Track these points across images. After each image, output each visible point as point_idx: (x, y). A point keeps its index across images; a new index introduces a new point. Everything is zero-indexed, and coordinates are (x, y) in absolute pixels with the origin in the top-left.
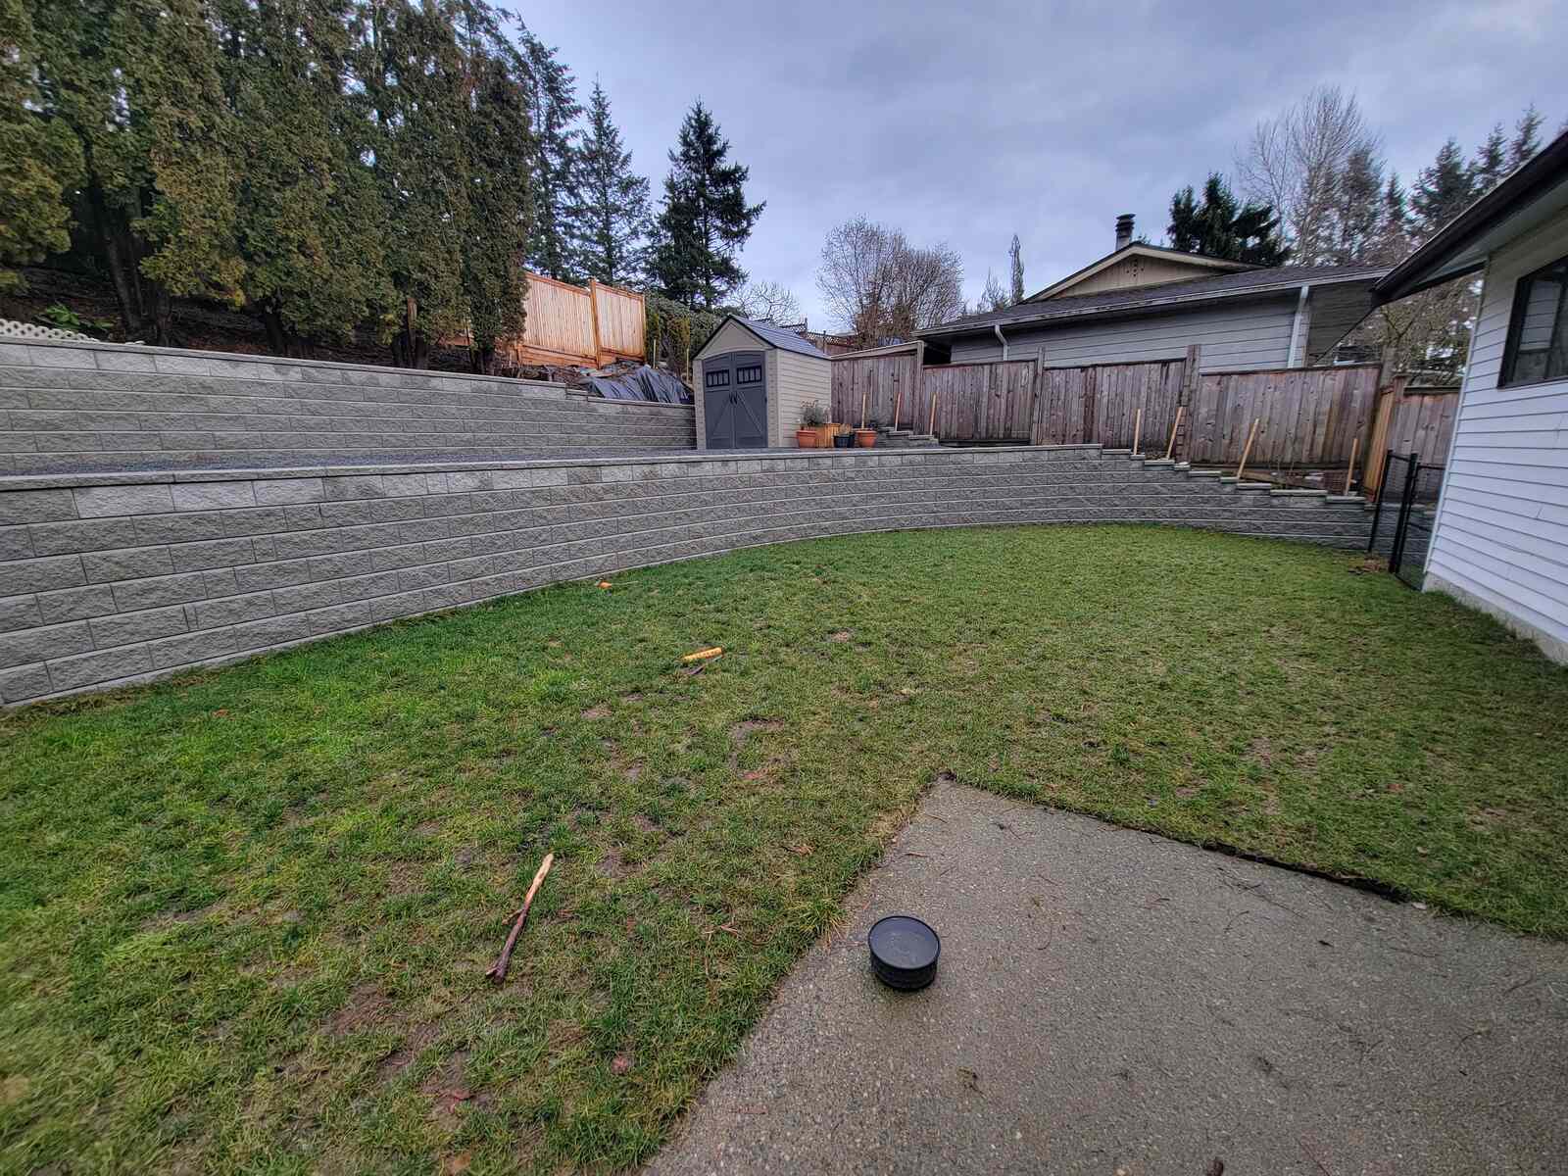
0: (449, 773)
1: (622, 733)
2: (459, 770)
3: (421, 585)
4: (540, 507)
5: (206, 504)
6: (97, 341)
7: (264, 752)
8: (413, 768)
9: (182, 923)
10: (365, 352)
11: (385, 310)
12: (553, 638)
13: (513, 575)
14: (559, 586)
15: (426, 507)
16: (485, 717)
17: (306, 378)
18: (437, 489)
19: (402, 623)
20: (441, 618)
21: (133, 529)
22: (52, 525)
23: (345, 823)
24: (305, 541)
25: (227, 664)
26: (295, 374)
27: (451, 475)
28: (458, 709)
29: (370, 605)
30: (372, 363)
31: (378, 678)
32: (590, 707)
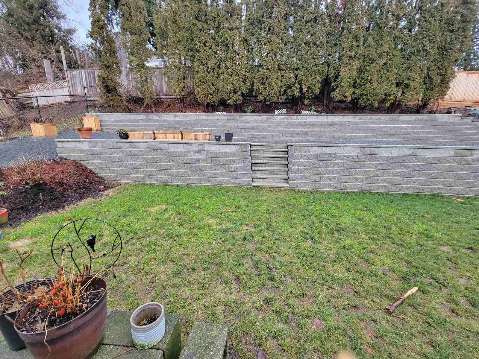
0: (380, 242)
1: (460, 262)
2: (384, 243)
3: (379, 183)
4: (435, 164)
5: (332, 152)
6: (317, 114)
7: (331, 215)
8: (369, 236)
9: (312, 245)
10: (379, 110)
11: (390, 95)
12: (427, 213)
13: (414, 187)
14: (434, 195)
15: (389, 159)
16: (395, 231)
17: (361, 119)
18: (395, 153)
19: (370, 193)
20: (382, 194)
21: (317, 156)
22: (305, 154)
23: (348, 242)
24: (351, 164)
25: (325, 191)
26: (358, 118)
27: (401, 149)
28: (386, 225)
29: (362, 185)
30: (380, 113)
31: (360, 206)
32: (443, 245)
